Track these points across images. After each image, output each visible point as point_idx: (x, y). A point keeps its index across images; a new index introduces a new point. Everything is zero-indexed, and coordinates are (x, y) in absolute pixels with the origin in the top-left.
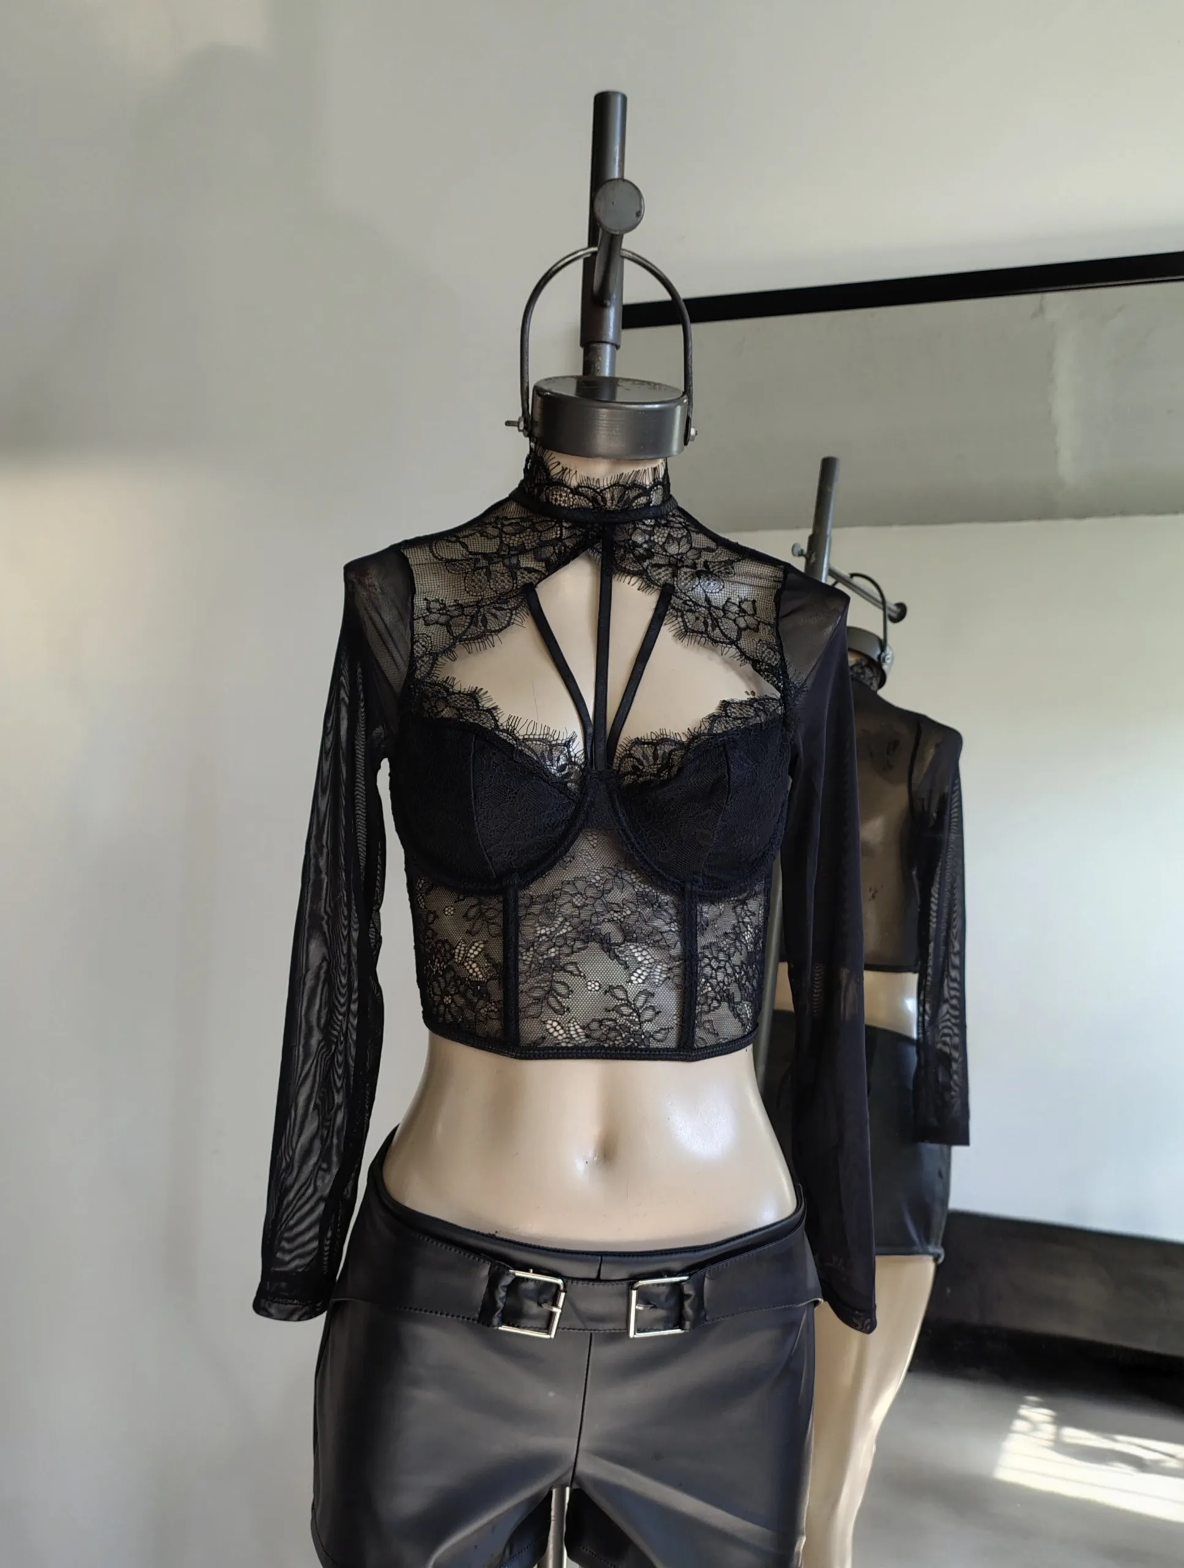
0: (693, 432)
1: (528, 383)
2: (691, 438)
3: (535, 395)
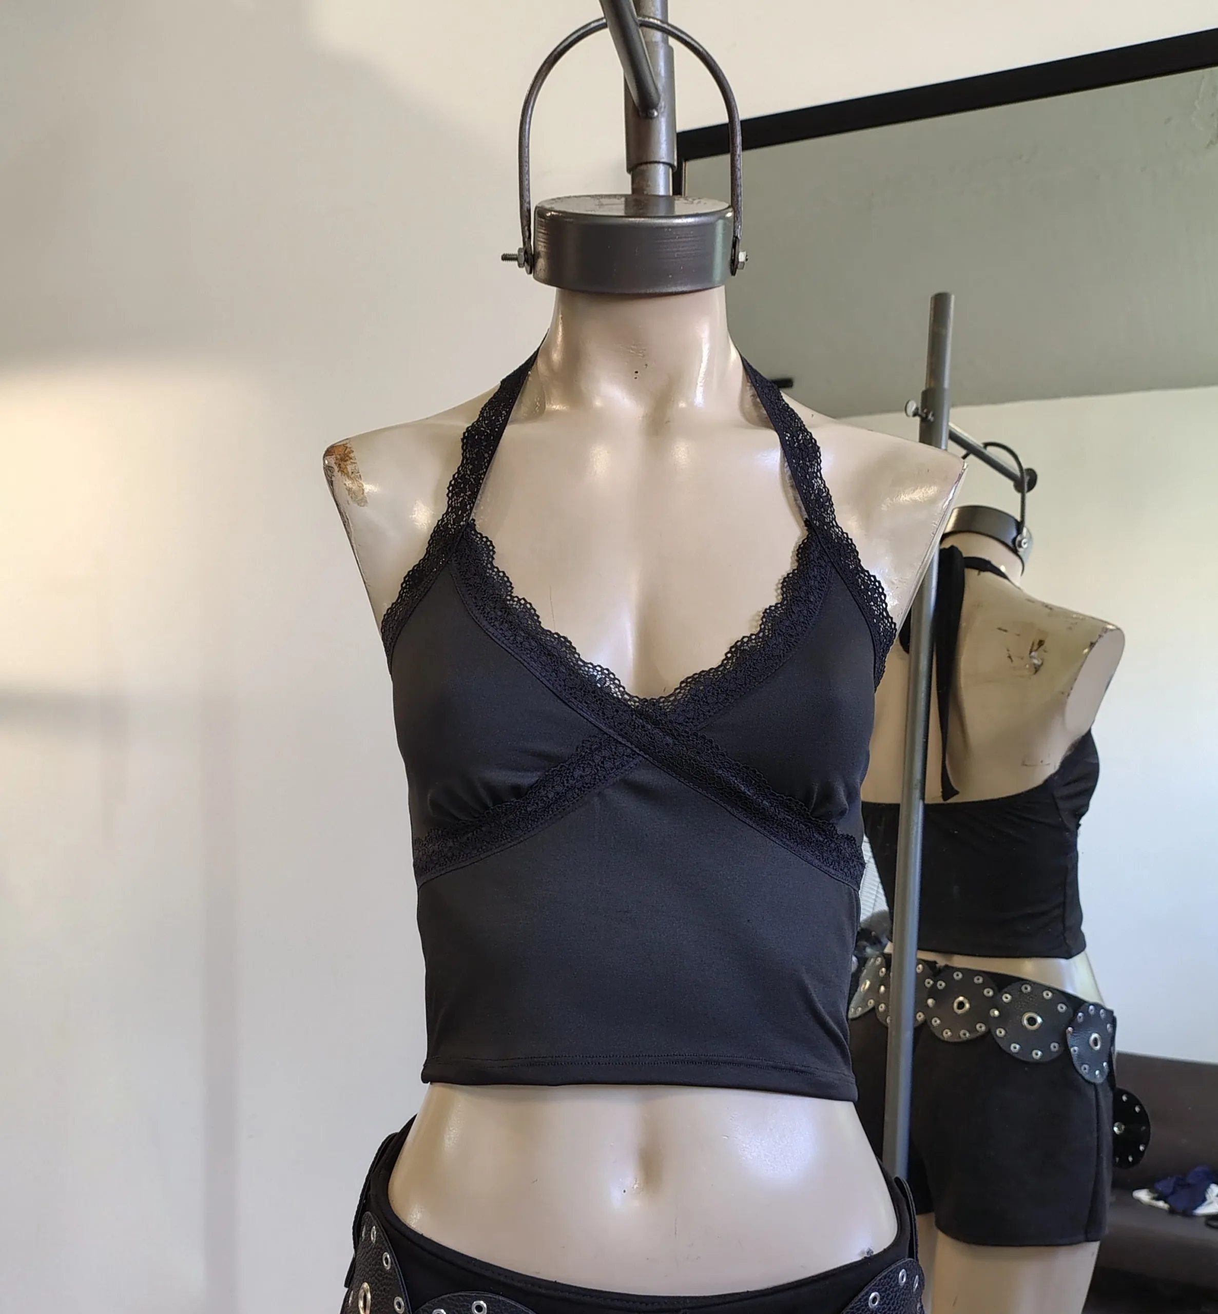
0: (742, 257)
1: (529, 203)
2: (739, 266)
3: (537, 217)
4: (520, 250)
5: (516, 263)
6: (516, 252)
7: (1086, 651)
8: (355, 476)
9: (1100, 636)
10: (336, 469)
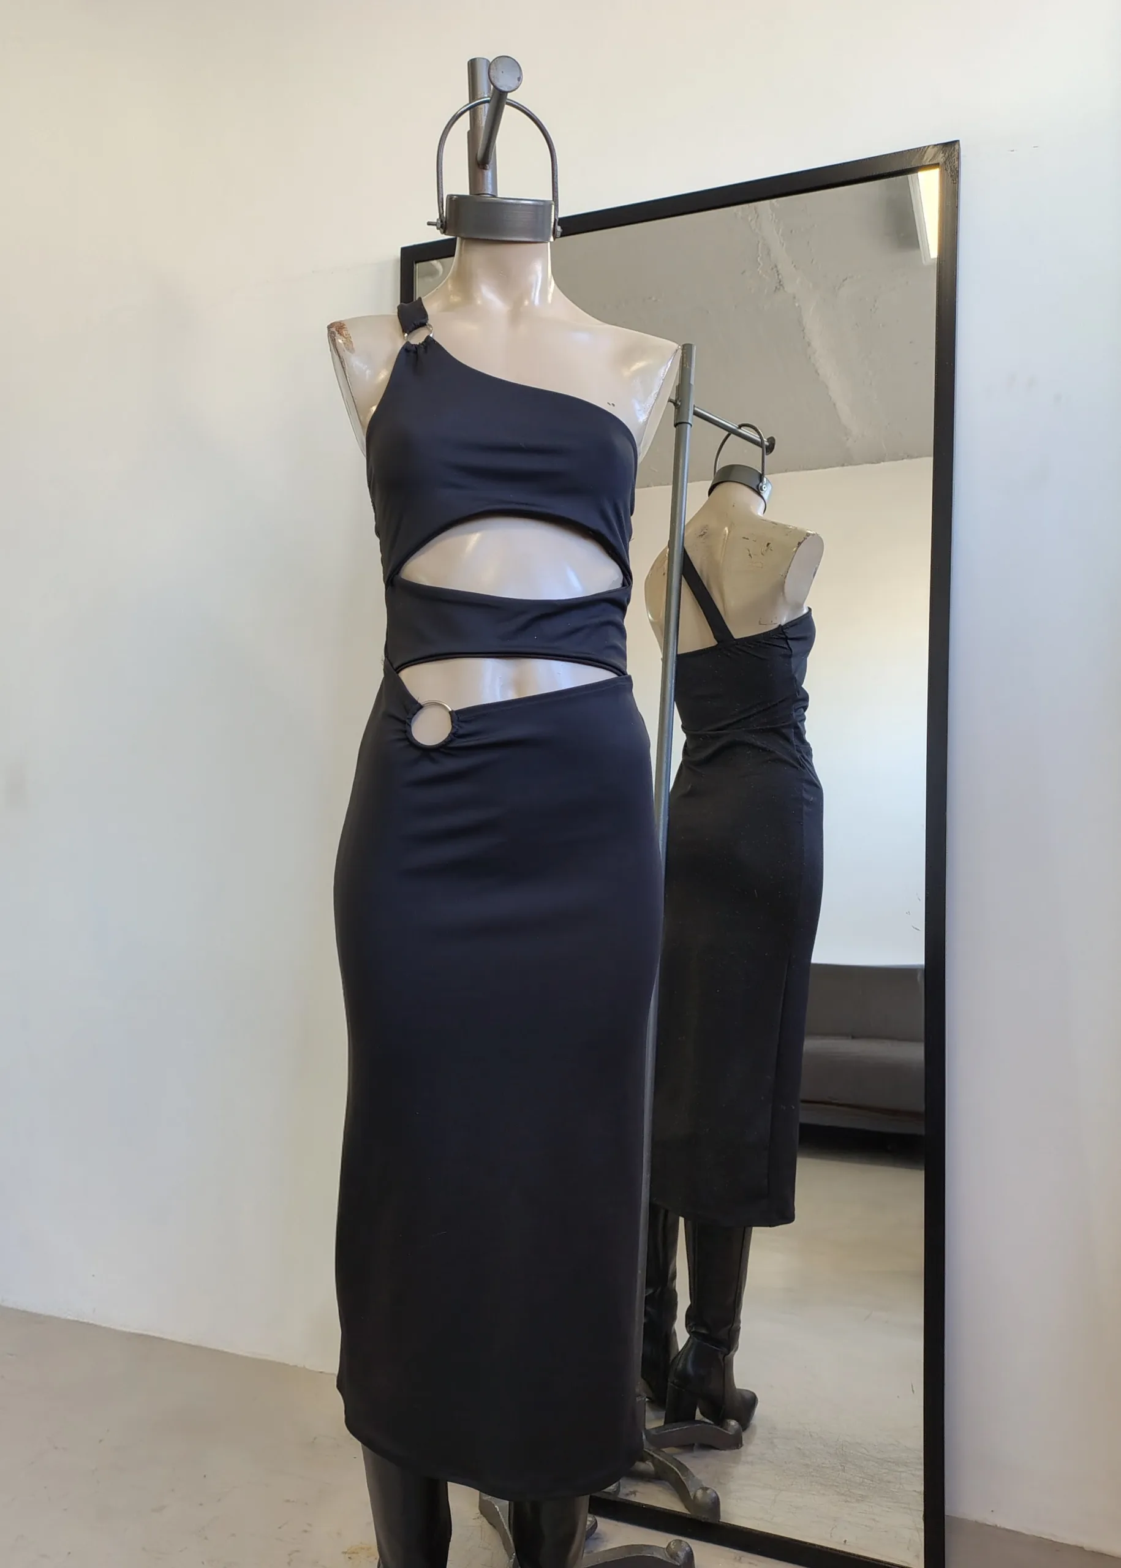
1: (442, 196)
3: (447, 202)
4: (438, 219)
5: (435, 227)
6: (435, 221)
7: (795, 549)
8: (348, 339)
9: (805, 539)
10: (337, 333)
